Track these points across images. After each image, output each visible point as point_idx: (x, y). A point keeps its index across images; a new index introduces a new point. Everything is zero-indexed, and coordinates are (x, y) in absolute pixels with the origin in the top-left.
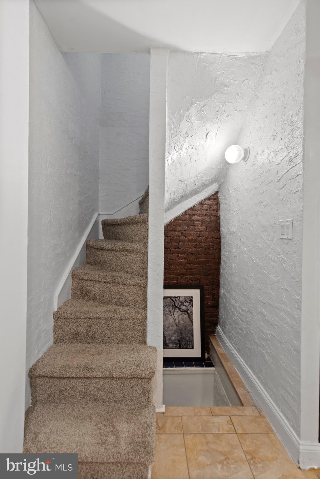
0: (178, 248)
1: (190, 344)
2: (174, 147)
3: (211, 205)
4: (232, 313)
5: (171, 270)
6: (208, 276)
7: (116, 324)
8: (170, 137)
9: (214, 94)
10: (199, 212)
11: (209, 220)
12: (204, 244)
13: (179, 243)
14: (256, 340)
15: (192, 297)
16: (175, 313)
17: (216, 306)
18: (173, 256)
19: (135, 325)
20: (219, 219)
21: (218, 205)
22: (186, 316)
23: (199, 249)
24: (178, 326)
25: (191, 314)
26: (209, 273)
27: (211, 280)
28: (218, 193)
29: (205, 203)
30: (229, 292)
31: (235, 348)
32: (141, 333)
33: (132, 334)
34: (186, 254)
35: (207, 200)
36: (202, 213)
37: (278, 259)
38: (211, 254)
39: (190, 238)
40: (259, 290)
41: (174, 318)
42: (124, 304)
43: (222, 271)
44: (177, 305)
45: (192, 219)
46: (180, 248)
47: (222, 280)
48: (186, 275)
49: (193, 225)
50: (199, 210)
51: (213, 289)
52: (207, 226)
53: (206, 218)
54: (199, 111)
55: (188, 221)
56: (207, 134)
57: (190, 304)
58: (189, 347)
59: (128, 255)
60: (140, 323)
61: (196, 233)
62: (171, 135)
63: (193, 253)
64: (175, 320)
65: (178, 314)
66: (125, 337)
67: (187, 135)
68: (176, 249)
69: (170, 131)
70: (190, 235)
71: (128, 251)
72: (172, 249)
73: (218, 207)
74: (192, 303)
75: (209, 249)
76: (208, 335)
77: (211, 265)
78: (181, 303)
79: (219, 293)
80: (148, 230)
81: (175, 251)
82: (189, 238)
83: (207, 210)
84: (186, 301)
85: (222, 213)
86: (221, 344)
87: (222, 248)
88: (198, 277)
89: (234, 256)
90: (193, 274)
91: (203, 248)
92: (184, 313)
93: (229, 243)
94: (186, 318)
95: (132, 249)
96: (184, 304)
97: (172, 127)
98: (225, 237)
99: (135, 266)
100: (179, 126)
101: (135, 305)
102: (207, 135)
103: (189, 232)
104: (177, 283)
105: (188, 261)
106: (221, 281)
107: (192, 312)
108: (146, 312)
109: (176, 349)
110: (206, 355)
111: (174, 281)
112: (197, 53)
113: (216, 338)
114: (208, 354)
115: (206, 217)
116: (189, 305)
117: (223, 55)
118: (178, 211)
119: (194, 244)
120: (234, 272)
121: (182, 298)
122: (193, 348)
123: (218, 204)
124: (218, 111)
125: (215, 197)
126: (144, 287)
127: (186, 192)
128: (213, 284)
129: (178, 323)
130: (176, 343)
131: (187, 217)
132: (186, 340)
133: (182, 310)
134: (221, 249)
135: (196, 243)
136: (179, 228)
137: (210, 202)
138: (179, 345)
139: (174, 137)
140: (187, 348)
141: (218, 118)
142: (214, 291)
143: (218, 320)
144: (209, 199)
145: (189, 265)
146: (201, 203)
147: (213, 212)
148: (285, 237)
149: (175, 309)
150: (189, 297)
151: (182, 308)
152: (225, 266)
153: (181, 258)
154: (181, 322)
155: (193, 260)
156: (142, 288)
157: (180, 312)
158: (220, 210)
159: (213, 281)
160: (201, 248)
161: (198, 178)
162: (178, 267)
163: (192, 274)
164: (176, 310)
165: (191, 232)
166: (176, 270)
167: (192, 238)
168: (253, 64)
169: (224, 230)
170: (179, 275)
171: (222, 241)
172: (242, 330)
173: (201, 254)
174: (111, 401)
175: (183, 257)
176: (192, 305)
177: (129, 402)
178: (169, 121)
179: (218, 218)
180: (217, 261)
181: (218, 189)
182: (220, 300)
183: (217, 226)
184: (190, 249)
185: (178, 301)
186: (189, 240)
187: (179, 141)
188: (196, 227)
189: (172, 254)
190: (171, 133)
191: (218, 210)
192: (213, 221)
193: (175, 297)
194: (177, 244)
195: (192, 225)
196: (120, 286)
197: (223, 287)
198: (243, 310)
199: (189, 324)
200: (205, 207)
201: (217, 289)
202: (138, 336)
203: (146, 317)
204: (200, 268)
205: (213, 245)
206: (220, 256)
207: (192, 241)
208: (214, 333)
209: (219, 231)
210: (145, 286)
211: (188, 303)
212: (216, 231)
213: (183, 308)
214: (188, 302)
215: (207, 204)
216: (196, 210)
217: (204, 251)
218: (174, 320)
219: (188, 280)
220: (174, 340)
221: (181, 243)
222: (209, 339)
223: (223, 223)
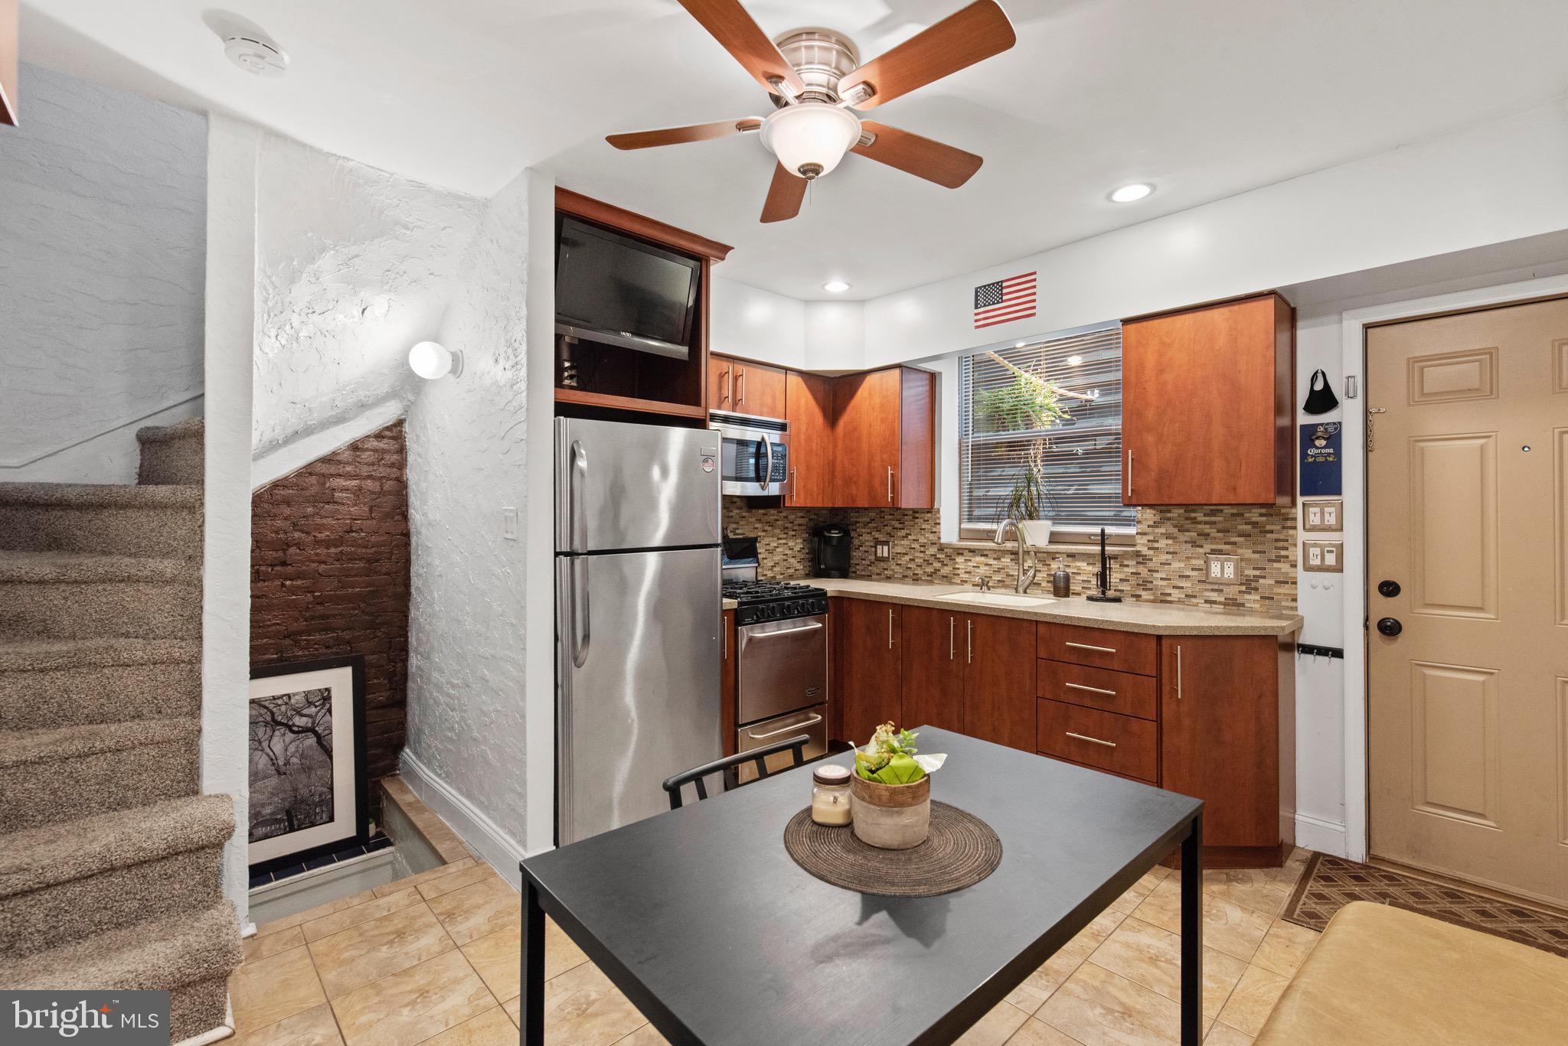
0: (284, 564)
1: (322, 811)
2: (276, 337)
3: (384, 451)
4: (435, 701)
5: (260, 627)
6: (376, 629)
7: (98, 766)
8: (266, 315)
9: (377, 238)
10: (348, 469)
11: (378, 489)
12: (364, 551)
13: (284, 551)
14: (475, 734)
15: (328, 690)
16: (275, 739)
17: (399, 702)
18: (267, 587)
19: (162, 757)
20: (406, 487)
21: (402, 453)
22: (311, 741)
23: (348, 563)
24: (285, 774)
25: (327, 732)
26: (378, 621)
27: (385, 640)
28: (402, 423)
29: (366, 446)
30: (428, 658)
31: (439, 776)
32: (184, 772)
33: (154, 781)
34: (309, 579)
35: (371, 439)
36: (358, 470)
37: (503, 573)
38: (385, 575)
39: (321, 536)
40: (479, 636)
41: (271, 754)
42: (121, 717)
43: (413, 613)
44: (279, 719)
45: (328, 485)
46: (291, 564)
47: (414, 634)
48: (309, 635)
49: (331, 501)
50: (349, 463)
51: (392, 661)
52: (374, 503)
53: (369, 484)
54: (341, 264)
55: (314, 490)
56: (364, 310)
57: (322, 708)
58: (321, 818)
59: (126, 590)
60: (179, 750)
61: (340, 522)
62: (266, 310)
63: (331, 573)
64: (273, 761)
65: (284, 741)
66: (130, 792)
67: (311, 311)
68: (277, 568)
69: (266, 301)
70: (320, 528)
71: (129, 580)
72: (263, 568)
73: (402, 457)
74: (328, 706)
75: (377, 561)
76: (377, 779)
77: (384, 602)
78: (294, 710)
79: (407, 667)
80: (201, 526)
81: (273, 572)
82: (319, 535)
83: (373, 464)
84: (309, 702)
85: (411, 475)
86: (410, 787)
87: (413, 557)
88: (347, 635)
89: (437, 574)
90: (333, 630)
91: (360, 560)
92: (303, 735)
93: (427, 546)
94: (310, 747)
95: (146, 573)
96: (305, 712)
97: (269, 294)
98: (419, 533)
99: (157, 615)
100: (290, 292)
101: (160, 712)
102: (363, 312)
103: (318, 520)
104: (280, 659)
105: (314, 597)
106: (412, 637)
107: (330, 728)
108: (197, 720)
109: (278, 835)
110: (372, 829)
111: (268, 656)
112: (335, 155)
113: (399, 780)
114: (377, 826)
115: (369, 482)
116: (319, 711)
117: (395, 176)
118: (285, 464)
119: (333, 550)
120: (438, 609)
121: (297, 697)
122: (331, 819)
123: (402, 450)
124: (389, 271)
125: (395, 433)
126: (190, 662)
127: (309, 423)
128: (390, 648)
129: (285, 765)
130: (278, 821)
131: (313, 480)
132: (309, 805)
133: (296, 729)
134: (412, 560)
135: (340, 549)
136: (287, 511)
137: (382, 445)
138: (287, 823)
139: (276, 315)
140: (313, 825)
141: (389, 284)
142: (393, 664)
143: (405, 735)
144: (379, 436)
145: (318, 607)
146: (355, 447)
147: (388, 470)
148: (509, 536)
149: (274, 731)
150: (320, 690)
151: (296, 724)
152: (420, 600)
153: (292, 591)
154: (294, 760)
155: (333, 593)
156: (182, 665)
157: (290, 736)
158: (408, 464)
159: (390, 642)
160: (356, 559)
161: (344, 392)
162: (284, 615)
163: (327, 629)
164: (277, 733)
165: (324, 521)
166: (275, 624)
167: (328, 536)
168: (460, 207)
169: (417, 515)
170: (285, 637)
171: (414, 540)
172: (452, 729)
173: (356, 576)
174: (105, 927)
175: (299, 587)
176: (330, 711)
177: (162, 912)
178: (262, 280)
179: (402, 485)
180: (400, 589)
181: (403, 414)
182: (410, 684)
183: (402, 505)
184: (323, 566)
185: (283, 708)
186: (318, 542)
187: (289, 324)
188: (340, 507)
189: (264, 581)
190: (267, 308)
191: (402, 465)
192: (388, 491)
193: (274, 698)
194: (280, 553)
195: (328, 503)
196: (106, 671)
197: (417, 652)
198: (454, 686)
199: (320, 759)
200: (365, 456)
201: (400, 660)
202: (172, 781)
203: (200, 731)
204: (351, 612)
205: (388, 552)
206: (408, 578)
207: (327, 544)
208: (395, 770)
209: (405, 517)
210: (196, 660)
211: (316, 707)
212: (396, 517)
213: (300, 721)
214: (317, 704)
215: (373, 450)
216: (340, 462)
217: (364, 567)
218: (272, 759)
219: (316, 646)
220: (270, 814)
221: (293, 550)
222: (382, 787)
223: (414, 500)
